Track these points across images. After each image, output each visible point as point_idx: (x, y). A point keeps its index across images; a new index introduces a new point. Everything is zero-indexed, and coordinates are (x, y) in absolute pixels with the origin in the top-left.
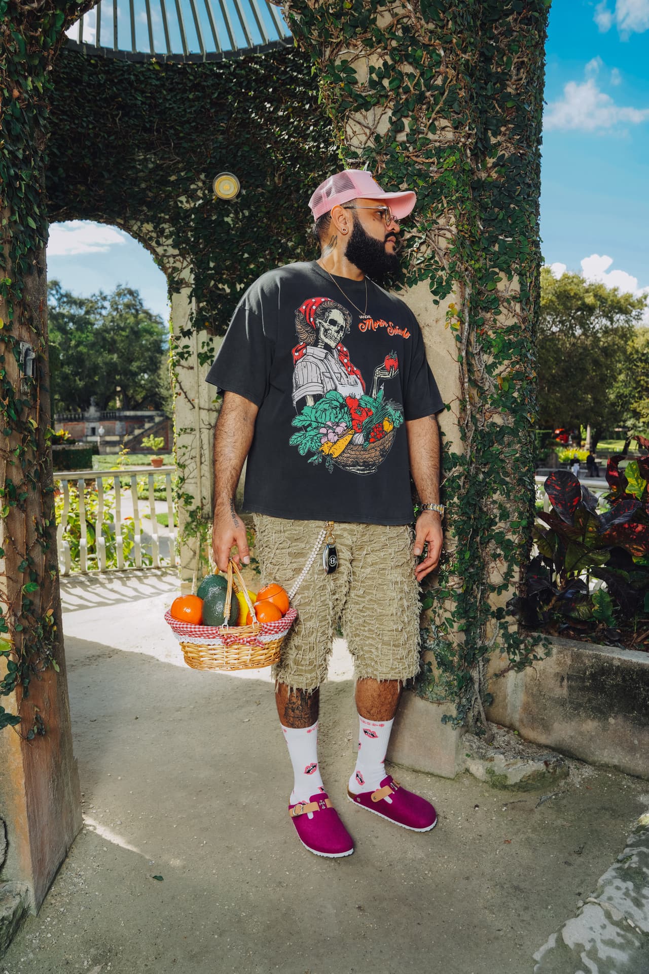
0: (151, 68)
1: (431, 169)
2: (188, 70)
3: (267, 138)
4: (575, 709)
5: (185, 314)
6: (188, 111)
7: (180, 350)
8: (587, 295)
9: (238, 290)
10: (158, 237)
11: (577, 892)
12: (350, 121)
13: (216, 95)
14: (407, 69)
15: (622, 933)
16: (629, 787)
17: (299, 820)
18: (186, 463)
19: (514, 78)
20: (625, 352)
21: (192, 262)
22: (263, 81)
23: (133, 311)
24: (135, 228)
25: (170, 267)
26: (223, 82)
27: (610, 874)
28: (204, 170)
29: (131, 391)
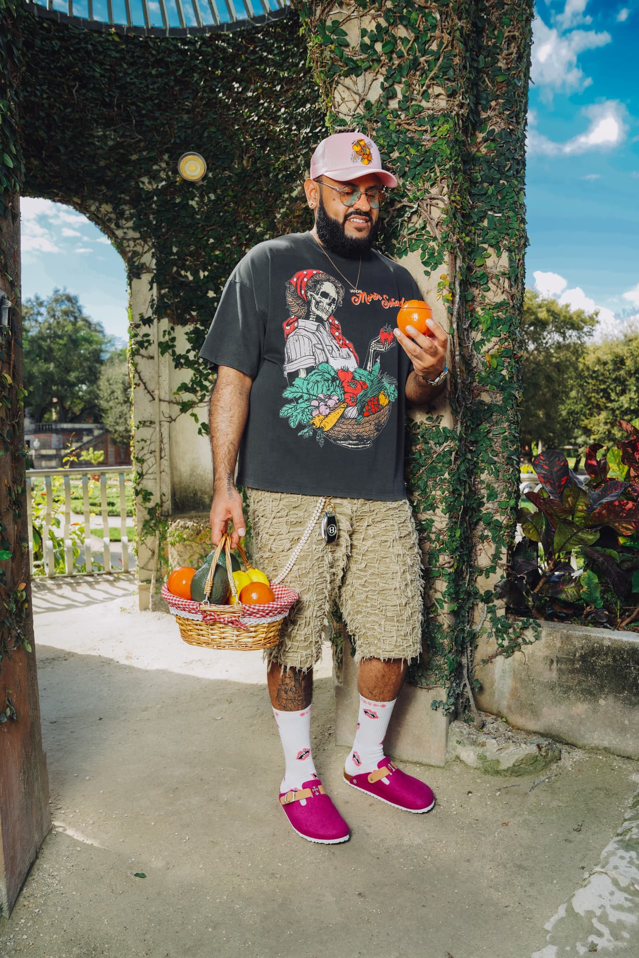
0: (110, 38)
1: (424, 137)
2: (151, 44)
3: (235, 119)
4: (565, 693)
5: (145, 301)
6: (151, 87)
7: (139, 339)
8: (540, 310)
9: (202, 277)
10: (118, 219)
11: (581, 866)
12: (340, 87)
13: (180, 72)
14: (401, 32)
15: (630, 897)
16: (620, 767)
17: (290, 808)
18: (146, 458)
19: (505, 52)
20: (576, 369)
21: (154, 246)
22: (231, 60)
23: (72, 319)
24: (93, 208)
25: (130, 251)
26: (188, 59)
27: (611, 846)
28: (167, 151)
29: (69, 403)
